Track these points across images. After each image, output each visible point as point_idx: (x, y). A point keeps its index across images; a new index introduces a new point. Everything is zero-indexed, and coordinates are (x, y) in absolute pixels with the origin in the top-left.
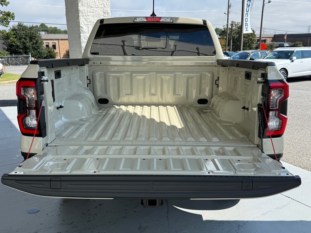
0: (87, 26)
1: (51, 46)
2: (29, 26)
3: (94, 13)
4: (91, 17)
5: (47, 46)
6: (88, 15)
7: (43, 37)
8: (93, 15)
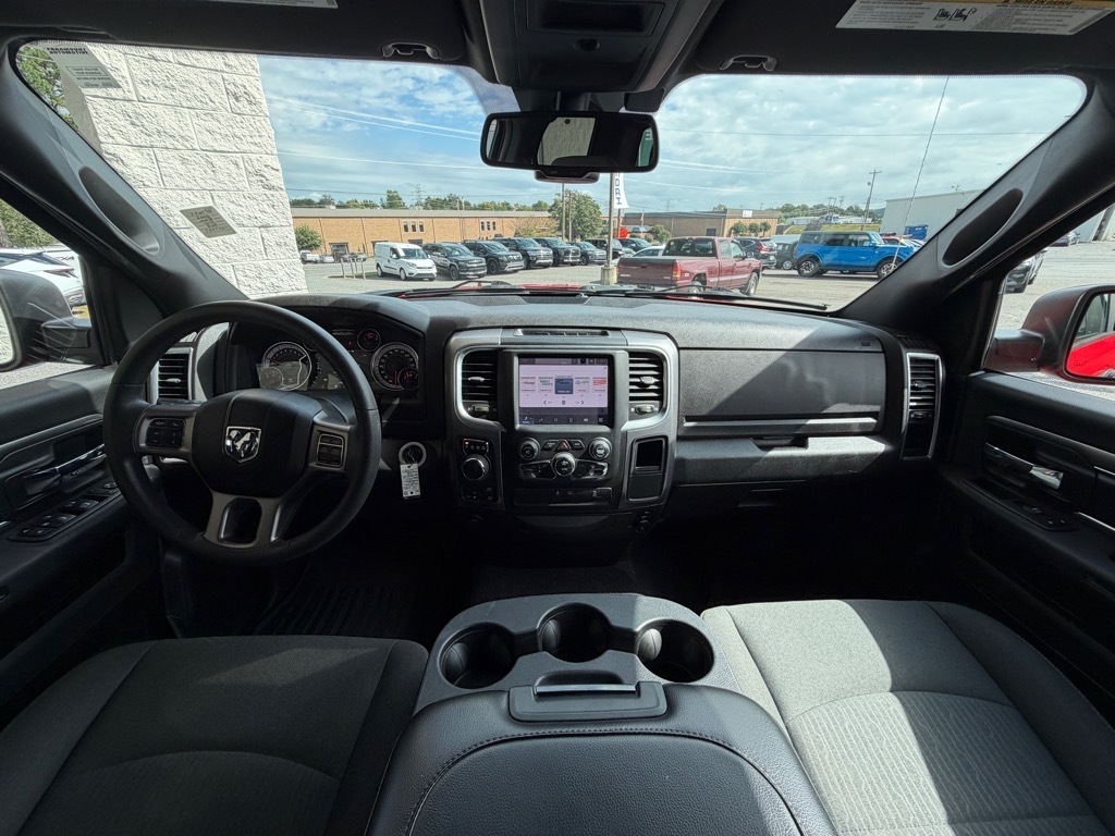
0: (144, 151)
3: (173, 89)
4: (159, 109)
6: (142, 100)
8: (170, 101)
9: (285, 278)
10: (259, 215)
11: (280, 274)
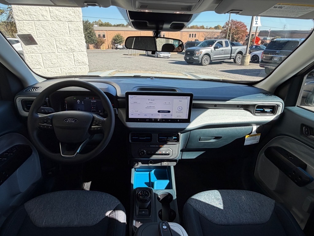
1: (102, 35)
2: (85, 20)
5: (99, 35)
7: (95, 29)
9: (77, 46)
10: (68, 16)
11: (75, 43)
